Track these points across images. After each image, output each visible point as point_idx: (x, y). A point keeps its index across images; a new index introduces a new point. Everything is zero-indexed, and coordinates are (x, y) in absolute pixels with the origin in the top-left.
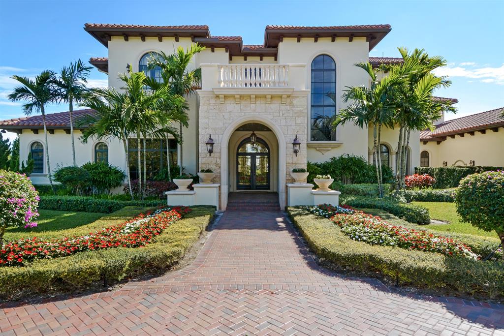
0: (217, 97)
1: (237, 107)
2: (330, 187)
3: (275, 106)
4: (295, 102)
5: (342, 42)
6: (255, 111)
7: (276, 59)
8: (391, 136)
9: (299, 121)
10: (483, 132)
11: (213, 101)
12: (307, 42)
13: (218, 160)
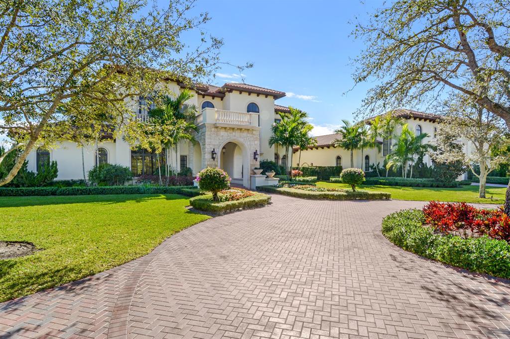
0: (217, 127)
1: (226, 133)
2: (273, 177)
3: (245, 134)
4: (254, 132)
5: (262, 97)
6: (235, 136)
7: (222, 100)
8: (282, 152)
9: (256, 142)
10: (323, 148)
11: (213, 129)
12: (245, 95)
13: (216, 163)
